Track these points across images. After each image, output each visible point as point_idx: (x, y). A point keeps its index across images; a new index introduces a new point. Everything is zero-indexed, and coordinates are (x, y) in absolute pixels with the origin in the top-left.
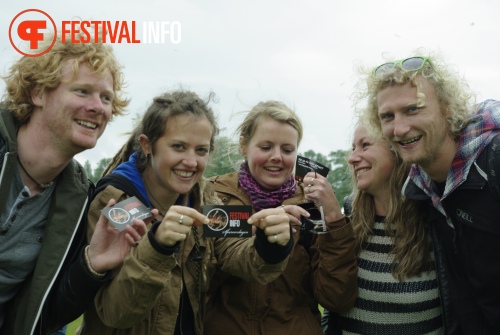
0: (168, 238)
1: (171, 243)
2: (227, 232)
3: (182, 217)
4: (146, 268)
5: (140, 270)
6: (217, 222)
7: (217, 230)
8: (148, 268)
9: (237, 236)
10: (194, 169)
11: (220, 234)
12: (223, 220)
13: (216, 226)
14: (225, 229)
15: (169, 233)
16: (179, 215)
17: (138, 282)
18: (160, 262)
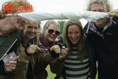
0: (30, 52)
1: (30, 54)
2: (45, 52)
3: (34, 48)
4: (23, 59)
5: (22, 59)
6: (42, 49)
7: (42, 51)
8: (24, 59)
9: (47, 53)
10: (34, 33)
11: (43, 52)
12: (44, 49)
13: (42, 50)
14: (44, 51)
15: (30, 51)
16: (33, 47)
17: (21, 62)
18: (27, 57)
